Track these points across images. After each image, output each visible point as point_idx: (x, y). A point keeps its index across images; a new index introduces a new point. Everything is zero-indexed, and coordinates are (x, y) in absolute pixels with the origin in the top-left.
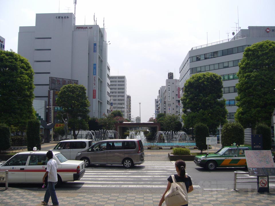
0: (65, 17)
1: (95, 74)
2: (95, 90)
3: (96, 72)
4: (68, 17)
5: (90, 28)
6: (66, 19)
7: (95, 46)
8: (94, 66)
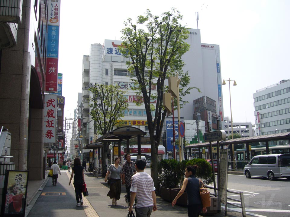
0: (193, 33)
1: (220, 95)
2: (222, 112)
3: (221, 93)
4: (196, 34)
5: (212, 47)
6: (195, 35)
7: (218, 67)
8: (219, 87)
